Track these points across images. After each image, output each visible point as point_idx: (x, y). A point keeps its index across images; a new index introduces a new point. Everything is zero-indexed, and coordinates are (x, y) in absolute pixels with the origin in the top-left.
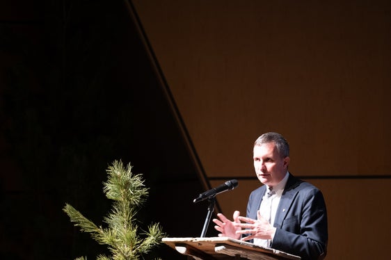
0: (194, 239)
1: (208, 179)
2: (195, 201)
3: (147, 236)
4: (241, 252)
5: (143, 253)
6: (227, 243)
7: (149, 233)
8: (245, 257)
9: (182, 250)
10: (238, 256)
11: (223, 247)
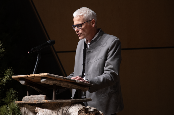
0: (29, 75)
1: (56, 52)
2: (28, 52)
3: (5, 76)
4: (56, 82)
5: (3, 85)
6: (48, 76)
7: (5, 73)
8: (59, 85)
9: (23, 82)
10: (55, 84)
11: (45, 79)
